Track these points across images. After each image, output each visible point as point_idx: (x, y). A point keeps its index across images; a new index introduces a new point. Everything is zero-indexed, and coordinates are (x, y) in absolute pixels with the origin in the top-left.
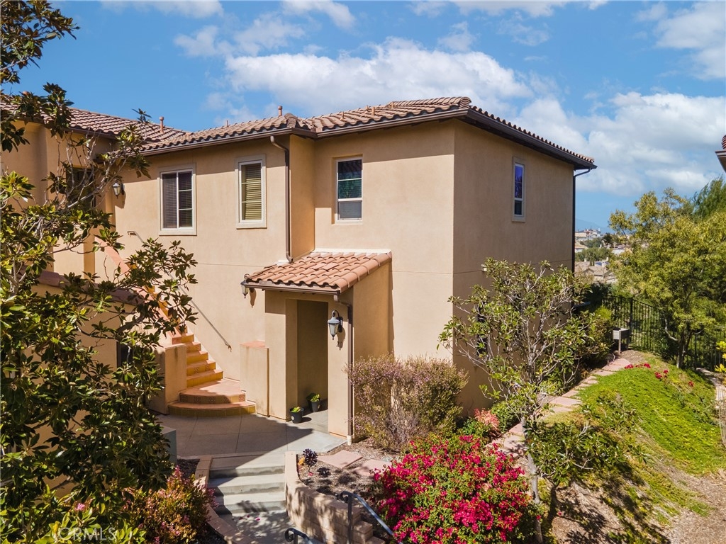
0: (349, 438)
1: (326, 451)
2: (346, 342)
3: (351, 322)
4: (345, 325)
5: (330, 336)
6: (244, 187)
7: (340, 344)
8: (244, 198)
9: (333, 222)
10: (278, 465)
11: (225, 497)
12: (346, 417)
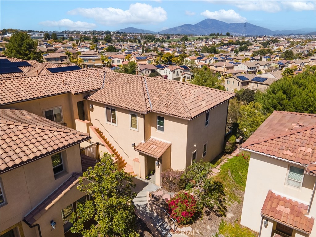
0: (161, 187)
1: (155, 191)
2: (160, 167)
3: (161, 163)
4: (160, 163)
5: (156, 166)
6: (132, 119)
7: (159, 167)
8: (132, 122)
9: (156, 131)
10: (145, 195)
11: (134, 203)
12: (160, 184)
